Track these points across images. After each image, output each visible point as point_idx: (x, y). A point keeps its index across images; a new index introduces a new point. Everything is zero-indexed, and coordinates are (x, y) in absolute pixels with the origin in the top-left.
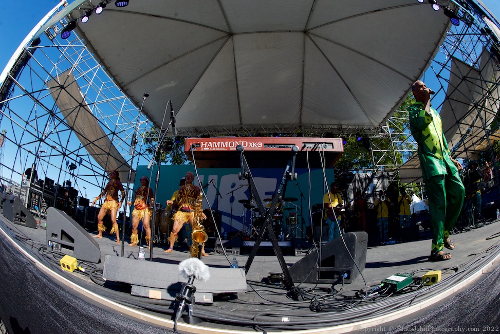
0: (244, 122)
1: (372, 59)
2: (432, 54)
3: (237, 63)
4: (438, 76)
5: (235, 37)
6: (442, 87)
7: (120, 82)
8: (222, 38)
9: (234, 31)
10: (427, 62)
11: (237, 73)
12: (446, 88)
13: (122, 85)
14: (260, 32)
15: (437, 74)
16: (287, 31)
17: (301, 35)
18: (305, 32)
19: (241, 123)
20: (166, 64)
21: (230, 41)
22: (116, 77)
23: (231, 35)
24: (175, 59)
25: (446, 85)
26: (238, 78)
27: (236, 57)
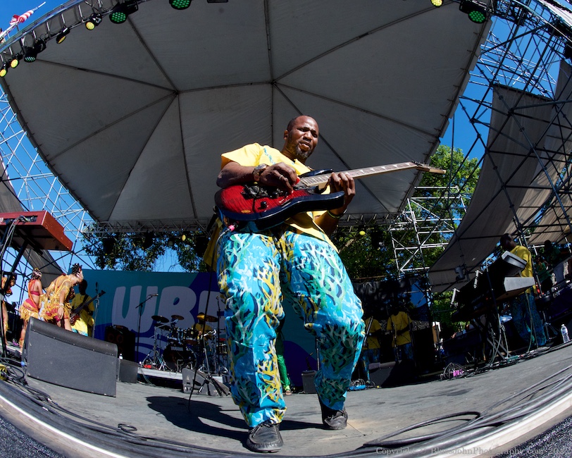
0: (199, 215)
1: (367, 112)
2: (460, 87)
3: (184, 133)
4: (473, 121)
5: (183, 97)
6: (479, 136)
7: (45, 154)
8: (165, 98)
9: (180, 88)
10: (453, 102)
11: (185, 146)
12: (485, 137)
13: (48, 158)
14: (213, 88)
15: (471, 118)
16: (248, 84)
17: (269, 87)
18: (273, 83)
19: (196, 217)
20: (96, 133)
21: (175, 102)
22: (41, 147)
23: (176, 93)
24: (107, 126)
25: (485, 132)
26: (186, 153)
27: (183, 123)
